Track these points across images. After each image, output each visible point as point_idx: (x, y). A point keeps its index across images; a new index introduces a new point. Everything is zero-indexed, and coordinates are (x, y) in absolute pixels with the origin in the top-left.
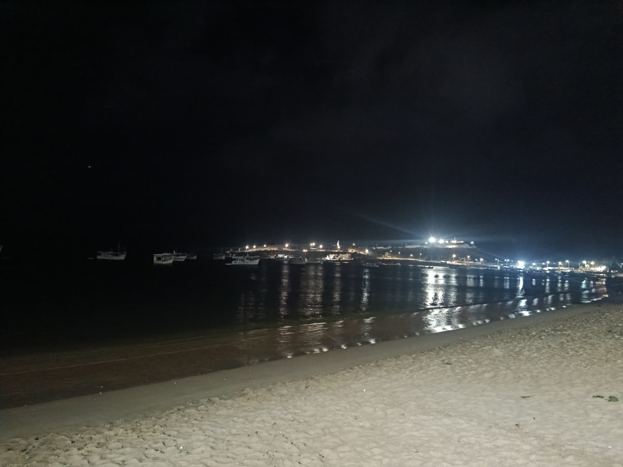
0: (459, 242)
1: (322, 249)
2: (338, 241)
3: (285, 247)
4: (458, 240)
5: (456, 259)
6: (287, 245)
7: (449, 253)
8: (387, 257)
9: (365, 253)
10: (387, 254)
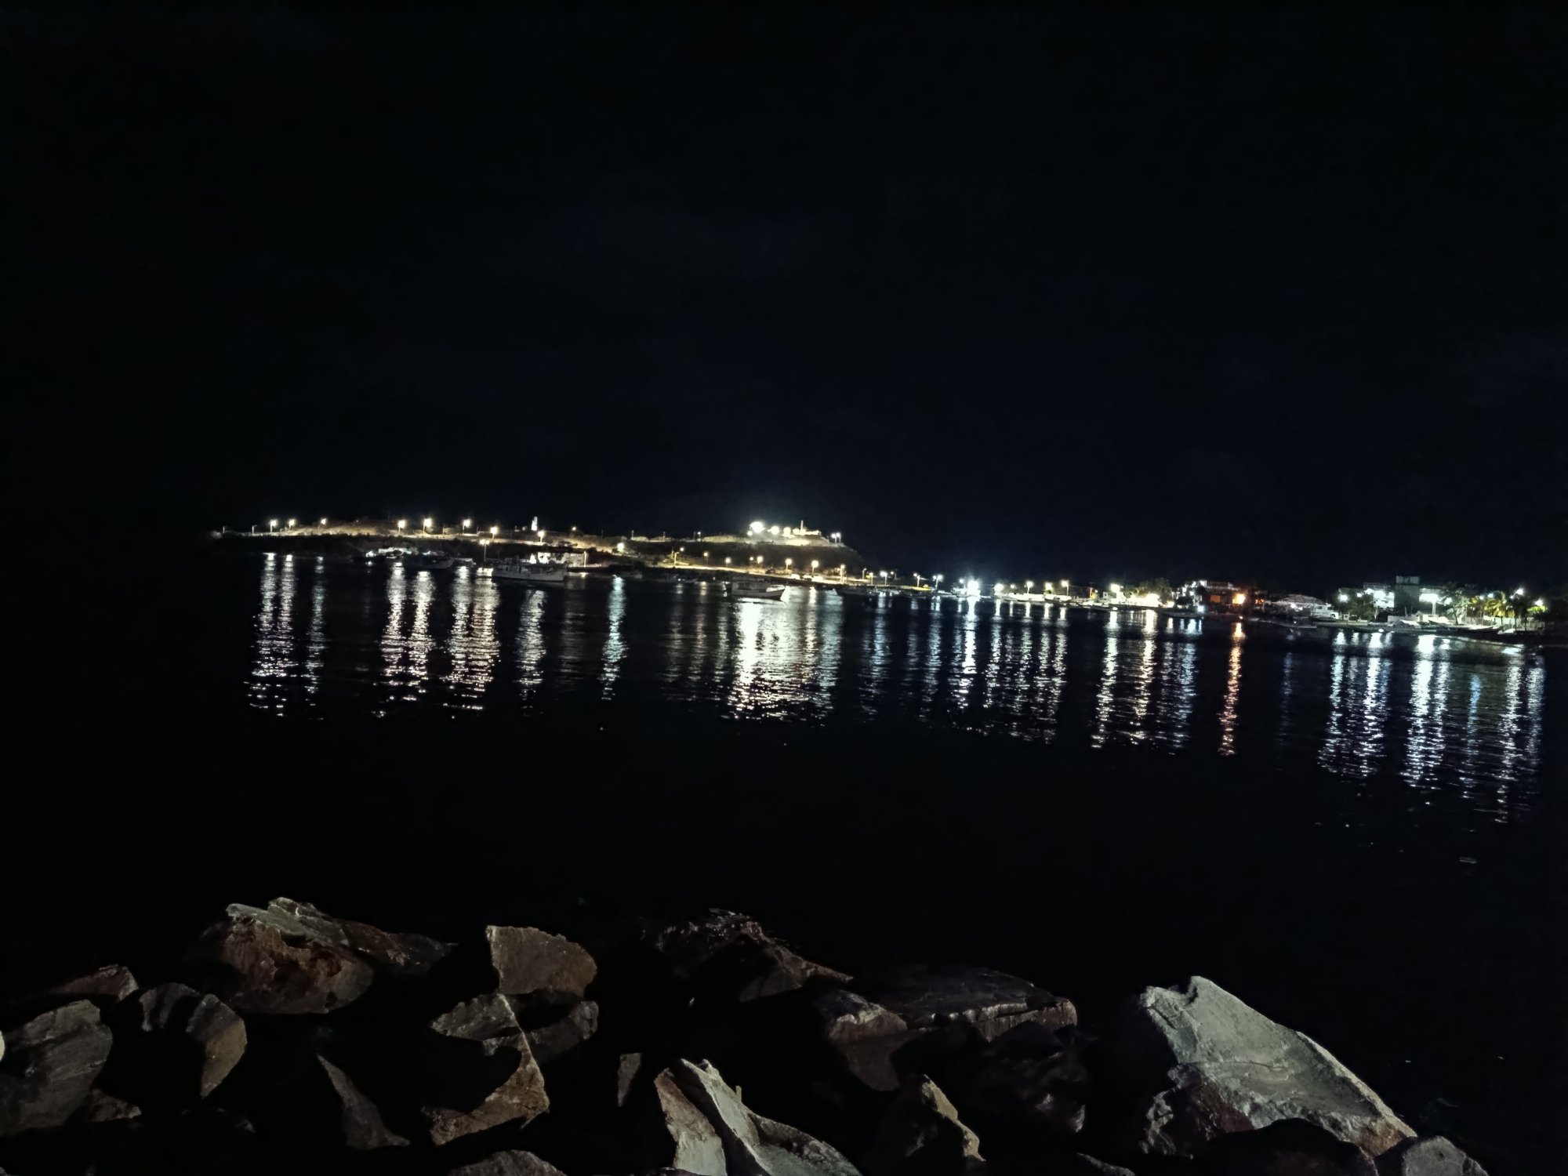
0: (810, 533)
1: (497, 537)
2: (536, 519)
3: (396, 528)
4: (810, 528)
5: (820, 570)
6: (402, 524)
7: (802, 557)
8: (676, 562)
9: (615, 551)
10: (674, 555)
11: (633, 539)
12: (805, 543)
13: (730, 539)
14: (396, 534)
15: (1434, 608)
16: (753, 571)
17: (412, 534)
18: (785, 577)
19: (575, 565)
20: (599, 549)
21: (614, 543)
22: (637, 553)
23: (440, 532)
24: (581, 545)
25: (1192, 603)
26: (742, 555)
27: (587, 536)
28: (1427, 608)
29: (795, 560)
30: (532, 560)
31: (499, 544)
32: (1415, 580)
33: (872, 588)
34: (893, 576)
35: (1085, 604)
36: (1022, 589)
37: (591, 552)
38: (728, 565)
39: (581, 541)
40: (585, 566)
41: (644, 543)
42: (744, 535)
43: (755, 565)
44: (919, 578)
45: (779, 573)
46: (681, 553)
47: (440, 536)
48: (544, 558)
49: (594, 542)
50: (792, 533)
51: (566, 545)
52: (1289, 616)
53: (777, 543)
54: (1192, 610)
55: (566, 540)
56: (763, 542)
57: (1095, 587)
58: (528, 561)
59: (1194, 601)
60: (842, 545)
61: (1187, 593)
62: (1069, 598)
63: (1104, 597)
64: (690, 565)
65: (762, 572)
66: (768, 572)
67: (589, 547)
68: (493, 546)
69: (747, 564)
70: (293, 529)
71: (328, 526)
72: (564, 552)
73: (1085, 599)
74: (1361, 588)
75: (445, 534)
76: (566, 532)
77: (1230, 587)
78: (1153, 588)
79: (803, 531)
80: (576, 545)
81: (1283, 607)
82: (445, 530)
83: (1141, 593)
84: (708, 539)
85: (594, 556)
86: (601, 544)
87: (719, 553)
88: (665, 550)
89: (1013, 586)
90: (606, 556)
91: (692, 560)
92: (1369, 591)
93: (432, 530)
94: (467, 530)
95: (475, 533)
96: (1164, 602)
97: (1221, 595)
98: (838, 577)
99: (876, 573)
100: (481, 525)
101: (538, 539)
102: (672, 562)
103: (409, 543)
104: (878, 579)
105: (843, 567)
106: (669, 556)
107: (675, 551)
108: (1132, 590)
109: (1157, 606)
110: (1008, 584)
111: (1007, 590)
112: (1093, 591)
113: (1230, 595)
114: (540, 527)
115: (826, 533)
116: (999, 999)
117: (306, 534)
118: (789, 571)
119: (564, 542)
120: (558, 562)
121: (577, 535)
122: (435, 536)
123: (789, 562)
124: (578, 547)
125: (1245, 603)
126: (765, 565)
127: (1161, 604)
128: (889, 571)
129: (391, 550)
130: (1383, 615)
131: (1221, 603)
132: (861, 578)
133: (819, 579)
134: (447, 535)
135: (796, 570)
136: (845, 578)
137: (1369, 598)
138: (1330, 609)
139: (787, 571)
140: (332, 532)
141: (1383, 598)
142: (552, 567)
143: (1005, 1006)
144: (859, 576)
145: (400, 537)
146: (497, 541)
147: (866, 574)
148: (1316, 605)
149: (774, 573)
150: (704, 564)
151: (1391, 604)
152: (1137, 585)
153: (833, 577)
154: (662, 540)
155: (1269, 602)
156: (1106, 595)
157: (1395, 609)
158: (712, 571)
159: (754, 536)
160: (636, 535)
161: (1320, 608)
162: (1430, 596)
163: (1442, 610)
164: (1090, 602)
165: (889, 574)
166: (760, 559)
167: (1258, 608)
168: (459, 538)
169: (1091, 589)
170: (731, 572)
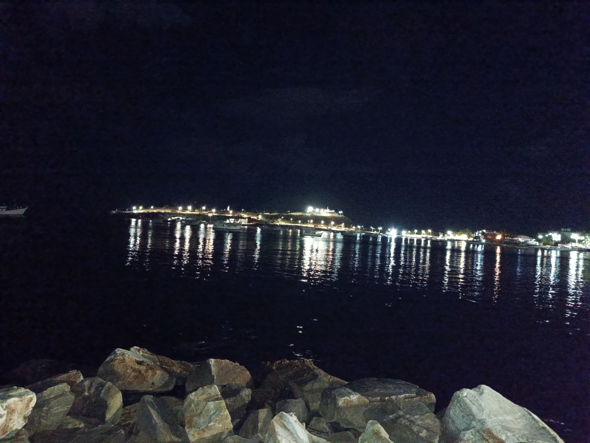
0: (331, 211)
1: (215, 213)
2: (229, 206)
3: (178, 210)
4: (331, 209)
5: (334, 225)
6: (180, 208)
7: (327, 220)
8: (280, 222)
9: (258, 218)
10: (279, 220)
11: (265, 214)
12: (329, 215)
13: (300, 214)
14: (178, 212)
15: (577, 241)
16: (309, 226)
17: (184, 212)
18: (321, 228)
19: (243, 223)
20: (252, 218)
21: (258, 215)
22: (266, 219)
23: (194, 211)
24: (245, 216)
25: (480, 238)
26: (305, 220)
27: (247, 213)
28: (574, 241)
29: (325, 222)
30: (228, 221)
31: (215, 215)
32: (569, 230)
33: (354, 232)
34: (363, 228)
35: (437, 239)
36: (413, 233)
37: (249, 218)
38: (299, 224)
39: (245, 214)
40: (247, 224)
41: (269, 215)
42: (306, 212)
43: (310, 223)
44: (373, 228)
45: (319, 226)
46: (283, 219)
47: (194, 213)
48: (232, 221)
49: (250, 215)
50: (324, 211)
51: (240, 216)
52: (518, 244)
53: (318, 215)
54: (480, 241)
55: (240, 214)
56: (313, 215)
57: (442, 232)
58: (226, 222)
59: (481, 238)
60: (343, 216)
61: (478, 234)
62: (431, 236)
63: (445, 236)
64: (286, 223)
65: (313, 226)
66: (315, 226)
67: (248, 217)
68: (213, 216)
69: (307, 223)
70: (141, 210)
71: (154, 209)
72: (239, 219)
73: (438, 237)
74: (547, 233)
75: (196, 212)
76: (240, 211)
77: (495, 232)
78: (464, 232)
79: (328, 210)
80: (244, 216)
81: (516, 240)
82: (196, 210)
83: (460, 234)
84: (292, 214)
85: (250, 220)
86: (253, 215)
87: (296, 219)
88: (277, 217)
89: (409, 232)
90: (255, 220)
91: (286, 221)
92: (550, 234)
93: (191, 210)
94: (204, 211)
95: (207, 211)
96: (469, 238)
97: (491, 235)
98: (341, 228)
99: (356, 226)
100: (209, 209)
101: (230, 214)
102: (279, 222)
103: (183, 215)
104: (357, 229)
105: (343, 224)
106: (277, 220)
107: (280, 218)
108: (456, 233)
109: (466, 240)
110: (408, 231)
111: (407, 233)
112: (441, 234)
113: (495, 235)
114: (230, 209)
115: (337, 211)
116: (405, 392)
117: (146, 212)
118: (323, 226)
119: (239, 215)
120: (237, 222)
121: (244, 212)
122: (192, 213)
123: (323, 222)
124: (244, 217)
125: (501, 239)
126: (314, 223)
127: (468, 239)
128: (361, 225)
129: (176, 218)
130: (556, 244)
131: (491, 239)
132: (350, 228)
133: (334, 229)
134: (197, 212)
135: (325, 225)
136: (344, 228)
137: (550, 237)
138: (535, 241)
139: (322, 225)
140: (155, 211)
141: (556, 237)
142: (234, 224)
143: (407, 395)
144: (350, 227)
145: (180, 213)
146: (215, 214)
147: (352, 227)
148: (529, 239)
149: (317, 226)
150: (291, 223)
151: (559, 239)
152: (458, 232)
153: (340, 228)
154: (275, 214)
155: (511, 238)
156: (446, 235)
157: (561, 241)
158: (294, 226)
159: (309, 213)
160: (266, 212)
161: (531, 240)
162: (575, 236)
163: (580, 241)
164: (440, 237)
165: (361, 227)
166: (312, 221)
167: (506, 240)
168: (201, 214)
169: (440, 233)
170: (301, 226)
